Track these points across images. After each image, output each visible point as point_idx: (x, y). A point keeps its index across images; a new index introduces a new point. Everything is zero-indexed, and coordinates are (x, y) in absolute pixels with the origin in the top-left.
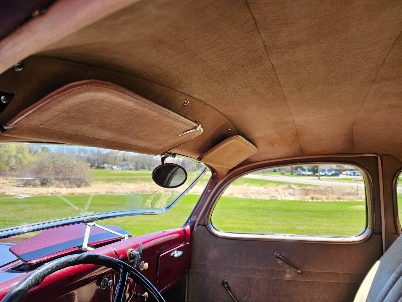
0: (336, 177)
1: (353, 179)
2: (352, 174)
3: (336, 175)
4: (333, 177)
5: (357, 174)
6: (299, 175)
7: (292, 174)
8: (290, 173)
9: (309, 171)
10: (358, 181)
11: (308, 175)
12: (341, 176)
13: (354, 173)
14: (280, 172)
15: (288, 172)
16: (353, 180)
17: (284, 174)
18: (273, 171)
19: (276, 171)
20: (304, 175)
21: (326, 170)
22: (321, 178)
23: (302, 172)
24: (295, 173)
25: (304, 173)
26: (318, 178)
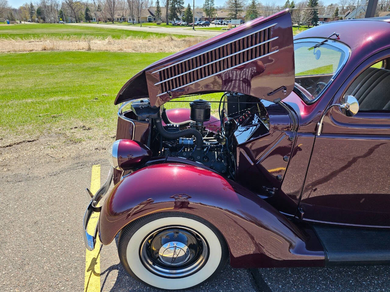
0: (207, 27)
2: (220, 23)
3: (208, 25)
4: (204, 27)
5: (223, 23)
6: (174, 25)
7: (168, 24)
8: (166, 24)
9: (184, 21)
10: (226, 30)
11: (183, 25)
12: (211, 26)
13: (221, 23)
14: (155, 22)
15: (163, 22)
17: (160, 24)
18: (148, 21)
19: (152, 21)
20: (179, 25)
21: (198, 19)
22: (195, 28)
23: (177, 22)
24: (171, 23)
25: (179, 23)
26: (192, 28)
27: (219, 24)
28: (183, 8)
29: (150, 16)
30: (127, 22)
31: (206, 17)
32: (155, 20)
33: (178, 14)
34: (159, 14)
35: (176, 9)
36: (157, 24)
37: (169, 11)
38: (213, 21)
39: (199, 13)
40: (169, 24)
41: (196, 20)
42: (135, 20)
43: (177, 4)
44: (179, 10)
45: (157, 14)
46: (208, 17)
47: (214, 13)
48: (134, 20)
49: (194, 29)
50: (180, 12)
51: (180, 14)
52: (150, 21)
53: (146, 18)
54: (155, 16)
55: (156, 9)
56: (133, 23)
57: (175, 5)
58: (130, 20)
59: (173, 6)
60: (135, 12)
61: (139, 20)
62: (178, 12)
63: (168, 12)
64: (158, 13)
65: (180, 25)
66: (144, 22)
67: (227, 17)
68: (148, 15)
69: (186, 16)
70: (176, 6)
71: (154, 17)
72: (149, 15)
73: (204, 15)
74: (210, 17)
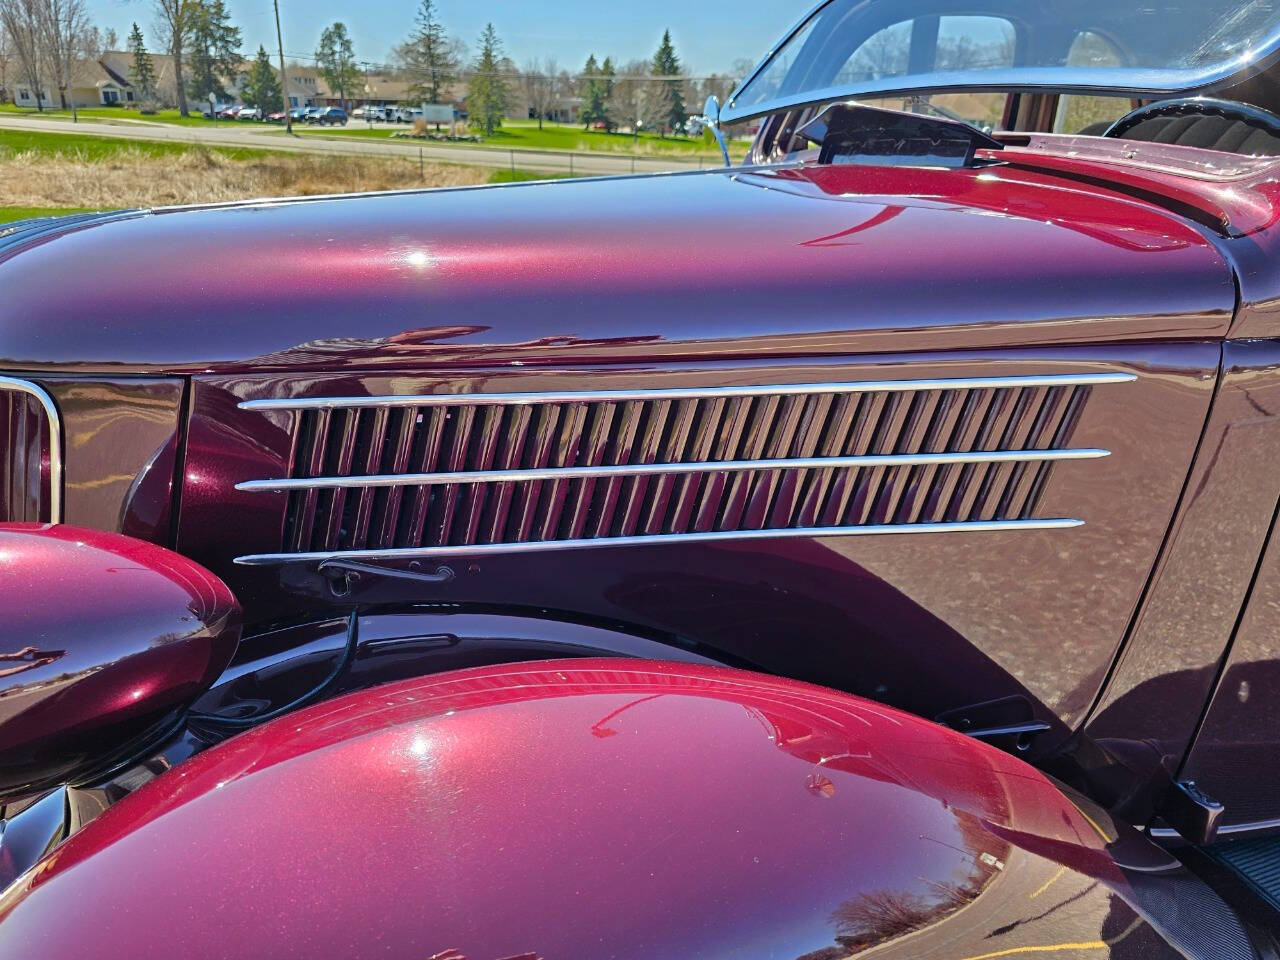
0: (337, 126)
1: (391, 131)
2: (383, 116)
3: (343, 120)
4: (328, 127)
5: (396, 115)
6: (212, 117)
7: (185, 114)
8: (177, 113)
9: (250, 105)
10: (407, 137)
11: (246, 119)
12: (352, 124)
13: (389, 113)
14: (134, 106)
15: (167, 107)
16: (394, 134)
17: (153, 113)
18: (103, 101)
19: (119, 101)
20: (229, 118)
21: (302, 101)
22: (293, 128)
23: (220, 108)
24: (197, 110)
25: (230, 112)
26: (285, 128)
27: (378, 119)
28: (239, 59)
29: (108, 86)
30: (14, 103)
31: (329, 95)
32: (130, 96)
33: (224, 80)
34: (144, 80)
35: (214, 61)
36: (143, 113)
37: (187, 71)
38: (358, 107)
39: (303, 81)
40: (191, 113)
41: (296, 105)
42: (48, 95)
43: (214, 44)
44: (226, 68)
45: (140, 78)
46: (338, 95)
47: (356, 82)
48: (40, 96)
49: (289, 131)
50: (232, 75)
51: (233, 80)
52: (111, 102)
53: (95, 90)
54: (128, 84)
55: (132, 61)
56: (40, 108)
57: (207, 48)
58: (24, 96)
59: (199, 51)
60: (43, 67)
61: (63, 97)
62: (222, 74)
63: (183, 73)
64: (144, 76)
65: (236, 118)
66: (84, 106)
67: (404, 97)
68: (101, 82)
69: (256, 87)
70: (212, 51)
71: (128, 89)
72: (108, 80)
73: (323, 86)
74: (346, 97)
